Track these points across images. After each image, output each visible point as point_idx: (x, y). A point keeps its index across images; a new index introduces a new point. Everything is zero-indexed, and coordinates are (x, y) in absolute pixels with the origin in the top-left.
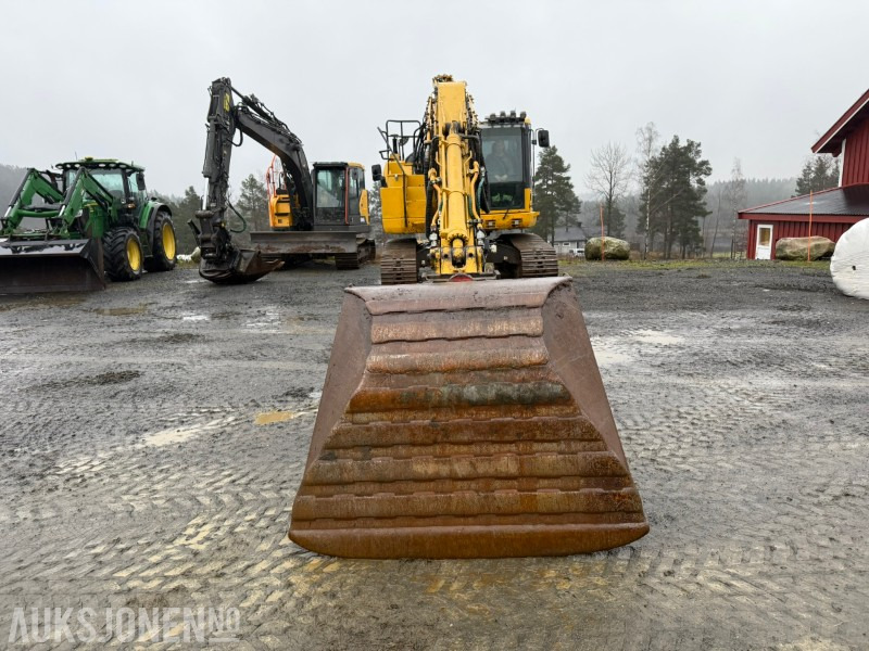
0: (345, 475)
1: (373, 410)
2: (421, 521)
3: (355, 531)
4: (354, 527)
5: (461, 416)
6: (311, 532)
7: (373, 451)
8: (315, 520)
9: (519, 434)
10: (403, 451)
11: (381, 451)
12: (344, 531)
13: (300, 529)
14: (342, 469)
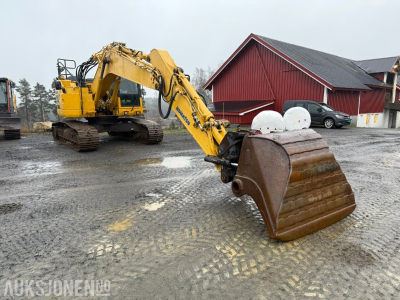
0: (292, 208)
1: (296, 181)
2: (311, 219)
3: (296, 228)
4: (295, 227)
5: (318, 179)
6: (284, 233)
7: (298, 196)
8: (284, 228)
9: (331, 182)
10: (305, 195)
11: (300, 196)
12: (293, 229)
13: (280, 233)
14: (290, 205)
